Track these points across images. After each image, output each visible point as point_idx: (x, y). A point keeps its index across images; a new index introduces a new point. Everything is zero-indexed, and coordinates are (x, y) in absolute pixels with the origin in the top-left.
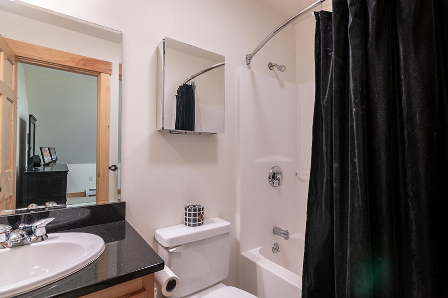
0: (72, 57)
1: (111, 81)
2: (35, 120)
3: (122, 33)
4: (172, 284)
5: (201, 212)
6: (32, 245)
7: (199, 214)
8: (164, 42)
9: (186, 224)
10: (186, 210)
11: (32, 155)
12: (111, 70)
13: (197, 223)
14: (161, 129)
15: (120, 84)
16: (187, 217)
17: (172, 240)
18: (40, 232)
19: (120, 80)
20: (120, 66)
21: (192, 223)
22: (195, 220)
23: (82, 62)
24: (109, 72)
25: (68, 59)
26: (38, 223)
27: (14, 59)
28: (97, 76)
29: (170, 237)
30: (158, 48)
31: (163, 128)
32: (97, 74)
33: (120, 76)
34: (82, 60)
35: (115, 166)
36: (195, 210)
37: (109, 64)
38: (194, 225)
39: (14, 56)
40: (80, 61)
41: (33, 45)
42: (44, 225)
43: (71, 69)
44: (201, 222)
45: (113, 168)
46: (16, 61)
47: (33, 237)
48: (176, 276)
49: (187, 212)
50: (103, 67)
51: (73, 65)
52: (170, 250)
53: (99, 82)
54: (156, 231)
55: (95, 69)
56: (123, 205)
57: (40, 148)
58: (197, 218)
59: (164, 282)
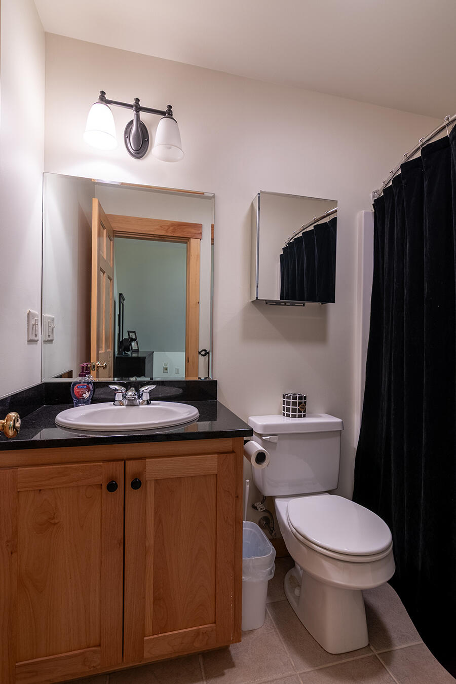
0: (162, 224)
1: (201, 247)
2: (124, 300)
3: (214, 195)
4: (261, 457)
5: (303, 401)
6: (140, 406)
7: (300, 403)
8: (259, 197)
9: (284, 414)
10: (284, 397)
11: (121, 340)
12: (201, 233)
13: (297, 414)
14: (255, 299)
15: (213, 250)
16: (286, 406)
17: (266, 427)
18: (146, 397)
19: (213, 244)
20: (213, 226)
21: (291, 413)
22: (294, 410)
23: (172, 228)
24: (199, 236)
25: (158, 227)
26: (143, 389)
27: (112, 234)
28: (186, 243)
29: (265, 424)
30: (252, 203)
31: (257, 298)
32: (186, 240)
33: (213, 239)
34: (172, 226)
35: (205, 350)
36: (295, 398)
37: (198, 227)
38: (294, 416)
39: (112, 232)
40: (169, 228)
41: (127, 217)
42: (148, 391)
43: (161, 238)
44: (303, 414)
45: (203, 353)
46: (113, 237)
47: (141, 401)
48: (264, 449)
49: (286, 400)
50: (193, 231)
51: (162, 233)
52: (264, 438)
53: (188, 250)
54: (250, 418)
55: (185, 235)
56: (214, 383)
57: (128, 331)
58: (297, 407)
59: (254, 453)
